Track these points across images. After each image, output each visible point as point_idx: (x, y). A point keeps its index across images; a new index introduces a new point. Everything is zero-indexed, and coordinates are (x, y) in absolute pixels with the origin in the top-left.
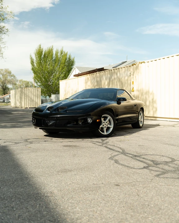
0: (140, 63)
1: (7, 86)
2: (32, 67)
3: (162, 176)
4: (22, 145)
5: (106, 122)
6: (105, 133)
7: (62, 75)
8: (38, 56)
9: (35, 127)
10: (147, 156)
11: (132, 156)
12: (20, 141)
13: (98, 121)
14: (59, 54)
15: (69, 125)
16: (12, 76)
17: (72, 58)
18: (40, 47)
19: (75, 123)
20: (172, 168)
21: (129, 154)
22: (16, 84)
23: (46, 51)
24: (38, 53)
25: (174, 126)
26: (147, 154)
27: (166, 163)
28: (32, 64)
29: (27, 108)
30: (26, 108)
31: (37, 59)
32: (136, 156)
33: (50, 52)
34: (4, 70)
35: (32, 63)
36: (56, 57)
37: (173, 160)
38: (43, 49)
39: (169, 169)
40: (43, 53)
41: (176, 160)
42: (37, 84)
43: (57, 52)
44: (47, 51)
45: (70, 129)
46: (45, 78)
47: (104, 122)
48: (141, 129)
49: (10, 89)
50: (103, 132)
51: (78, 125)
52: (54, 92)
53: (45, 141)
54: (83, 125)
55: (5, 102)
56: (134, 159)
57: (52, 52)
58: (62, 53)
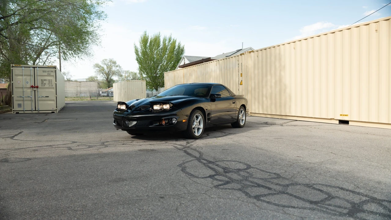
0: (249, 52)
1: (112, 78)
2: (136, 57)
3: (222, 187)
4: (94, 149)
5: (198, 122)
7: (171, 65)
8: (143, 44)
10: (223, 162)
11: (206, 162)
12: (96, 144)
13: (184, 121)
14: (167, 42)
15: (150, 126)
16: (117, 66)
17: (181, 46)
18: (145, 34)
20: (240, 177)
21: (205, 160)
22: (121, 76)
24: (143, 41)
25: (282, 125)
26: (225, 159)
27: (238, 171)
28: (136, 53)
31: (142, 48)
32: (210, 162)
33: (156, 41)
34: (108, 60)
36: (164, 45)
37: (248, 168)
38: (148, 36)
39: (236, 178)
40: (149, 41)
41: (252, 167)
43: (165, 39)
44: (153, 38)
48: (241, 129)
49: (116, 81)
50: (195, 132)
53: (123, 144)
54: (167, 125)
55: (109, 97)
56: (206, 166)
57: (159, 40)
58: (170, 41)
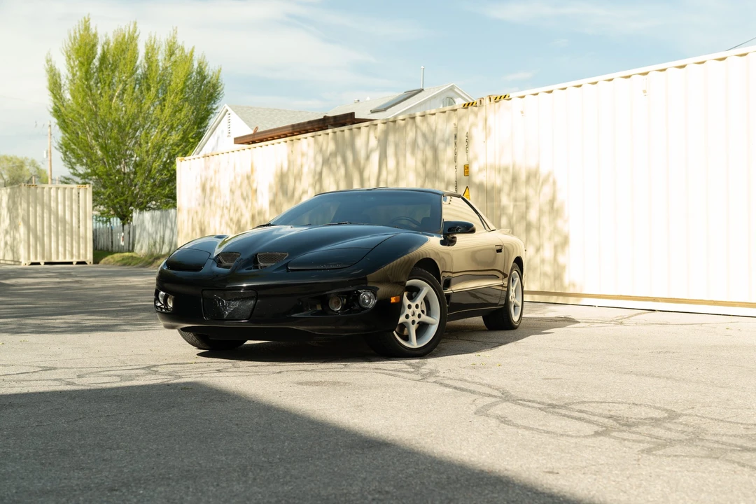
0: (493, 99)
2: (52, 105)
3: (660, 453)
5: (417, 306)
6: (414, 344)
7: (174, 138)
8: (81, 62)
9: (169, 323)
10: (587, 405)
11: (543, 406)
13: (393, 300)
14: (161, 57)
15: (296, 316)
17: (209, 71)
18: (87, 29)
19: (319, 308)
20: (677, 434)
21: (530, 401)
23: (107, 43)
24: (77, 51)
25: (621, 323)
26: (586, 400)
27: (656, 422)
28: (52, 91)
29: (39, 264)
30: (33, 264)
31: (74, 75)
32: (553, 406)
33: (126, 46)
35: (55, 87)
36: (149, 66)
37: (672, 416)
38: (95, 36)
39: (669, 437)
40: (99, 51)
41: (680, 415)
42: (72, 171)
43: (153, 46)
44: (112, 44)
45: (301, 328)
46: (104, 148)
47: (410, 307)
50: (407, 338)
51: (327, 314)
52: (142, 203)
53: (219, 371)
54: (347, 313)
56: (553, 413)
57: (136, 48)
58: (172, 53)
